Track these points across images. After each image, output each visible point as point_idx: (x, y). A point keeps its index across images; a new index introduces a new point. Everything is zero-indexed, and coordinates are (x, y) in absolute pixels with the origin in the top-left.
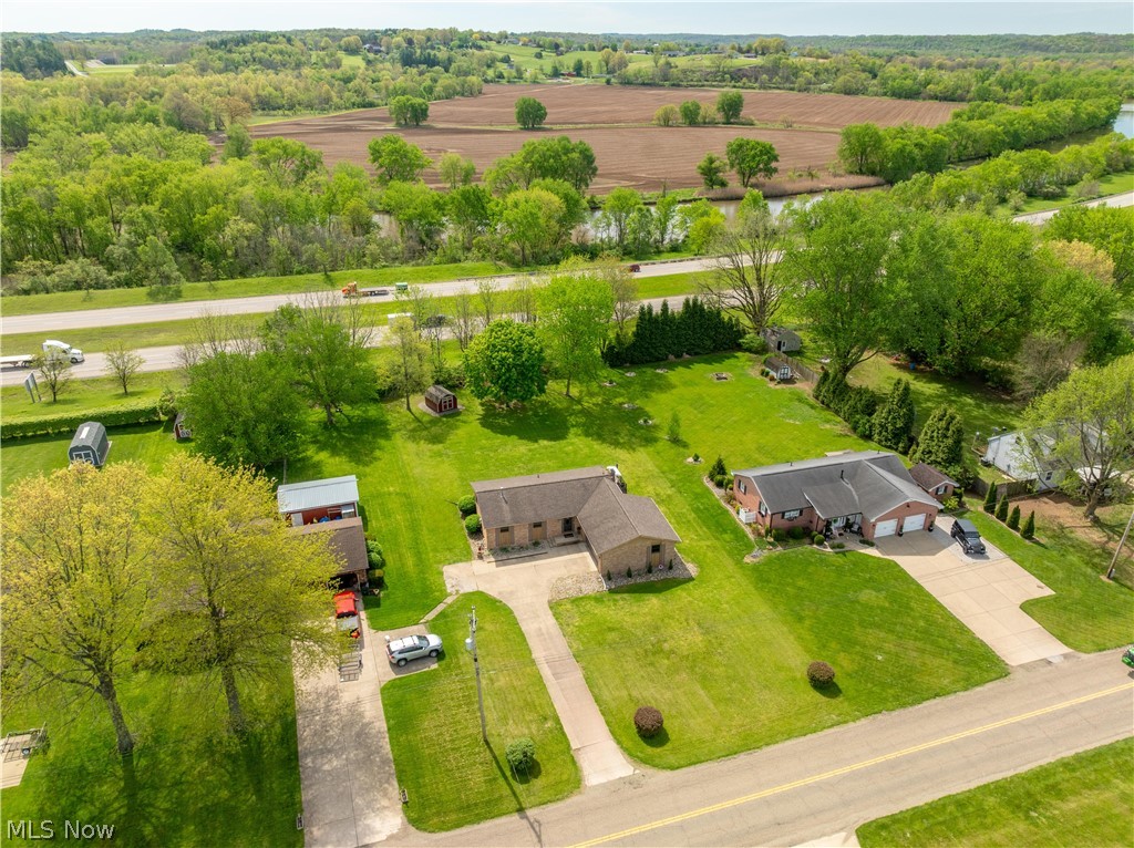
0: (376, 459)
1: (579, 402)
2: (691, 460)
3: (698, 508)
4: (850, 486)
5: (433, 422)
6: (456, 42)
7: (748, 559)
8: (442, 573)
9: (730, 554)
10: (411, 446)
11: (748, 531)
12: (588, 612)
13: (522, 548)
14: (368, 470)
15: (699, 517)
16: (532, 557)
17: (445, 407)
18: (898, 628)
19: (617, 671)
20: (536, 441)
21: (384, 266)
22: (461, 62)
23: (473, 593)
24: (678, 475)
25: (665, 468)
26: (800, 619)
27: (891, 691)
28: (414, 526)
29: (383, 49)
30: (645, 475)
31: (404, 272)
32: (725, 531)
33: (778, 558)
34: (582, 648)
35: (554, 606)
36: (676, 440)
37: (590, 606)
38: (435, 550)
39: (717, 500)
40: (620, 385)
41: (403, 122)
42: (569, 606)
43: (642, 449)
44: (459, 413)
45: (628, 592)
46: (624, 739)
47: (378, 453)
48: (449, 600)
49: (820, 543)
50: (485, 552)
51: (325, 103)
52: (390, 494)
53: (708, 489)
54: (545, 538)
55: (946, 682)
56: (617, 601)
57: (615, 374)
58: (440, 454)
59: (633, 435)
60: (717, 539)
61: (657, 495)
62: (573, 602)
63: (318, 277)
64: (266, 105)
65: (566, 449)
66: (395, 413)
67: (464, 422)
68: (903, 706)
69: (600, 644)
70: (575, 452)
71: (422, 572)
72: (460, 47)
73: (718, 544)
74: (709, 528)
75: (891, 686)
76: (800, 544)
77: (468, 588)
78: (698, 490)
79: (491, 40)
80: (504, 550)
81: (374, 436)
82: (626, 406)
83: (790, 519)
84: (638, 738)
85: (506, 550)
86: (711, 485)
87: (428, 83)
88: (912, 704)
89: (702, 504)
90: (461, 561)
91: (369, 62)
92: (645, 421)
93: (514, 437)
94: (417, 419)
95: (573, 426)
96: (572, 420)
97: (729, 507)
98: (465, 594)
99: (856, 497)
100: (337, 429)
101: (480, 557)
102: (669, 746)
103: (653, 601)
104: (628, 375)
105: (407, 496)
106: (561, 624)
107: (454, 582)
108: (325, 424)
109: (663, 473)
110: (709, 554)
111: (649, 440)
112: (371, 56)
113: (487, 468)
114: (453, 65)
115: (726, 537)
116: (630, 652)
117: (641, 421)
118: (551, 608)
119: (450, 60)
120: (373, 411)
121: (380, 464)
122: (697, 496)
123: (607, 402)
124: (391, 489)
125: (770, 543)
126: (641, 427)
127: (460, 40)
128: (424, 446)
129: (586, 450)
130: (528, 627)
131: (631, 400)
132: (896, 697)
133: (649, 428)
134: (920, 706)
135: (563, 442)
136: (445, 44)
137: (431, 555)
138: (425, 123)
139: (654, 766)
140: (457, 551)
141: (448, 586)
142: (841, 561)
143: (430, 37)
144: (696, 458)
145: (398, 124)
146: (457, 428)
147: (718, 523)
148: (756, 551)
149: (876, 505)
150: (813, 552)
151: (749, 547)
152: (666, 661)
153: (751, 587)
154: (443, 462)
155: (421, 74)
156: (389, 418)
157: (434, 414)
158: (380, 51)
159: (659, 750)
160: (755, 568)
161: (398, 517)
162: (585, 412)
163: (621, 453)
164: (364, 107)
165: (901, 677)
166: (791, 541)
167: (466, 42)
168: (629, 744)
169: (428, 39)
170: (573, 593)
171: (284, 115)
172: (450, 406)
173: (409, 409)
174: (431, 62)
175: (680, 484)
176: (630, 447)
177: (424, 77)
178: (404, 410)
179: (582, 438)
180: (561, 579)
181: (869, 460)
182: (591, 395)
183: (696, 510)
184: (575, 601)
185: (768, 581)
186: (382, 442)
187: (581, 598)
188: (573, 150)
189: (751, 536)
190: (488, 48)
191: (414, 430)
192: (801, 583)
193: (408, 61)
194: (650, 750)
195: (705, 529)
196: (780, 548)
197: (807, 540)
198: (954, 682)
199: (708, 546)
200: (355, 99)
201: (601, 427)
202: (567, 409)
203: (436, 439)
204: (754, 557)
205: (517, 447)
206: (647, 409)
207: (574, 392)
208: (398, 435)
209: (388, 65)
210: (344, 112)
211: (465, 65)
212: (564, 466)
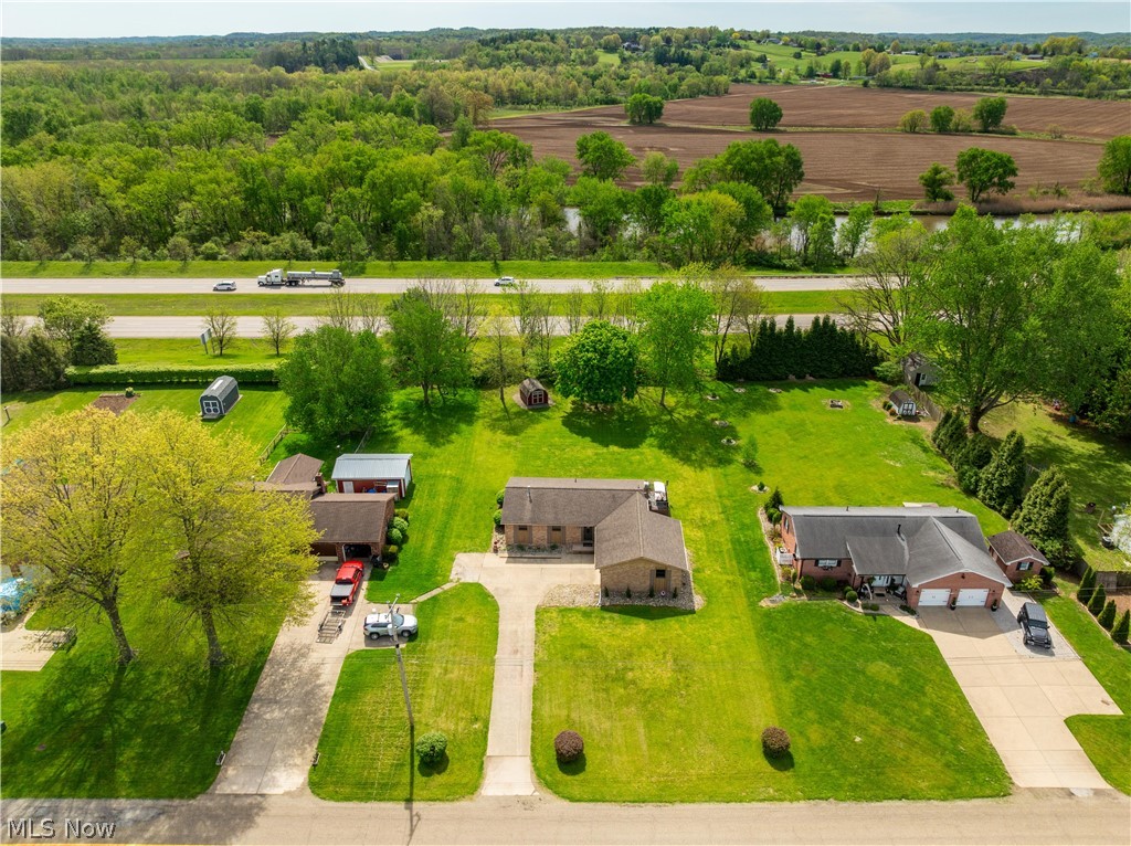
0: (449, 442)
1: (670, 413)
2: (755, 488)
3: (738, 540)
4: (904, 544)
5: (519, 414)
6: (714, 41)
7: (765, 603)
8: (453, 560)
9: (748, 594)
10: (488, 434)
11: (778, 572)
12: (571, 624)
13: (538, 549)
14: (437, 451)
15: (734, 549)
16: (544, 560)
17: (535, 401)
18: (897, 711)
19: (568, 689)
20: (607, 446)
21: (552, 259)
22: (714, 60)
23: (471, 584)
24: (734, 501)
25: (725, 492)
26: (789, 677)
27: (851, 780)
28: (450, 512)
29: (641, 47)
30: (701, 496)
31: (568, 267)
32: (754, 569)
33: (796, 608)
34: (546, 658)
35: (540, 612)
36: (751, 466)
37: (575, 619)
38: (459, 537)
39: (762, 534)
40: (723, 400)
41: (637, 119)
42: (554, 615)
43: (710, 470)
44: (547, 408)
45: (620, 612)
46: (541, 757)
47: (454, 437)
48: (447, 587)
49: (852, 600)
50: (503, 547)
51: (570, 99)
52: (445, 476)
53: (758, 521)
54: (564, 544)
55: (923, 785)
56: (604, 618)
57: (723, 389)
58: (509, 446)
59: (709, 453)
60: (742, 575)
61: (702, 518)
62: (561, 611)
63: (488, 264)
64: (517, 99)
65: (633, 458)
66: (489, 403)
67: (548, 418)
68: (857, 799)
69: (565, 658)
70: (640, 462)
71: (436, 555)
72: (718, 46)
73: (740, 580)
74: (739, 563)
75: (855, 773)
76: (830, 598)
77: (469, 579)
78: (747, 521)
79: (751, 39)
80: (521, 548)
81: (458, 422)
82: (717, 422)
83: (825, 568)
84: (554, 761)
85: (523, 547)
86: (762, 517)
87: (676, 80)
88: (870, 799)
89: (745, 536)
90: (477, 551)
91: (624, 60)
92: (729, 441)
93: (588, 439)
94: (506, 410)
95: (652, 436)
96: (654, 429)
97: (770, 544)
98: (464, 584)
99: (907, 557)
100: (429, 409)
101: (496, 551)
102: (581, 776)
103: (641, 627)
104: (737, 390)
105: (459, 481)
106: (538, 631)
107: (460, 570)
108: (422, 402)
109: (720, 497)
110: (725, 590)
111: (723, 462)
112: (627, 54)
113: (547, 465)
114: (706, 64)
115: (753, 575)
116: (590, 672)
117: (724, 441)
118: (537, 613)
119: (703, 59)
120: (468, 396)
121: (450, 447)
122: (744, 527)
123: (699, 416)
124: (449, 472)
125: (796, 590)
126: (722, 446)
127: (719, 39)
128: (500, 436)
129: (652, 462)
130: (505, 627)
131: (723, 417)
132: (854, 787)
133: (728, 448)
134: (878, 804)
135: (633, 451)
136: (704, 43)
137: (453, 540)
138: (658, 121)
139: (556, 793)
140: (478, 541)
141: (453, 572)
142: (867, 624)
143: (689, 37)
144: (761, 487)
145: (633, 121)
146: (538, 422)
147: (750, 556)
148: (777, 596)
149: (924, 569)
150: (839, 609)
151: (771, 590)
152: (622, 691)
153: (753, 633)
154: (508, 454)
155: (670, 72)
156: (481, 404)
157: (523, 406)
158: (637, 49)
159: (569, 778)
160: (768, 614)
161: (441, 500)
162: (672, 425)
163: (687, 471)
164: (607, 103)
165: (871, 765)
166: (820, 593)
167: (723, 40)
168: (542, 763)
169: (687, 38)
170: (565, 603)
171: (530, 109)
172: (540, 400)
173: (502, 399)
174: (683, 61)
175: (732, 511)
176: (700, 465)
177: (673, 76)
178: (497, 399)
179: (656, 450)
180: (561, 587)
181: (938, 518)
182: (687, 406)
183: (735, 542)
184: (564, 611)
185: (774, 630)
186: (463, 427)
187: (571, 610)
188: (779, 154)
189: (779, 579)
190: (747, 47)
191: (498, 419)
192: (809, 639)
193: (662, 59)
194: (560, 775)
195: (734, 563)
196: (805, 598)
197: (840, 595)
198: (932, 788)
199: (728, 581)
200: (599, 95)
201: (679, 441)
202: (654, 418)
203: (513, 431)
204: (773, 601)
205: (586, 449)
206: (738, 428)
207: (670, 401)
208: (480, 422)
209: (642, 63)
210: (586, 108)
211: (717, 64)
212: (622, 474)
